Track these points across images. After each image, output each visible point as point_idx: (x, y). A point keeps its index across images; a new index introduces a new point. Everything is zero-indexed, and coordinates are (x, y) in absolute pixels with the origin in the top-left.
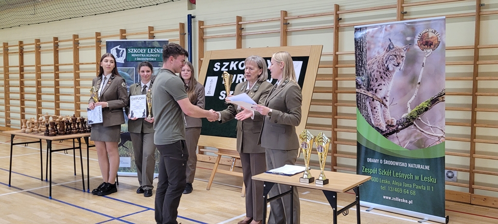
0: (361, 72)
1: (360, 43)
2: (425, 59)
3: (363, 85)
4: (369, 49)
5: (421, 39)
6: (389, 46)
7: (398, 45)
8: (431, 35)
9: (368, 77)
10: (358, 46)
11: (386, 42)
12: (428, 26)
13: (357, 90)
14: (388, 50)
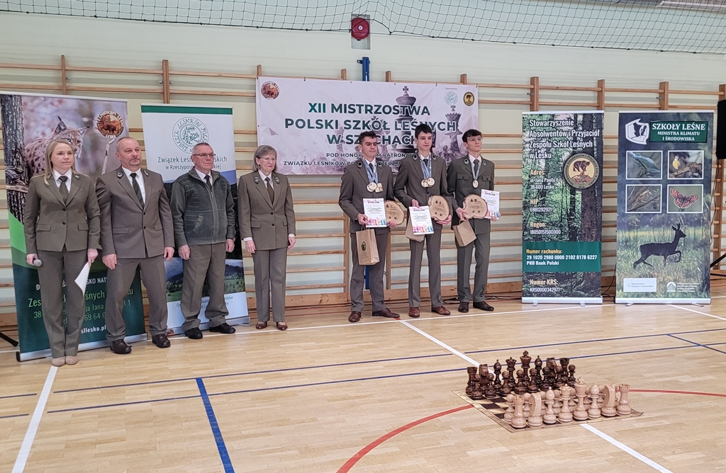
0: (15, 160)
1: (12, 118)
2: (108, 146)
3: (21, 179)
4: (28, 127)
5: (102, 121)
6: (59, 126)
7: (71, 125)
8: (113, 118)
9: (28, 167)
10: (8, 122)
11: (53, 120)
12: (109, 108)
13: (8, 187)
14: (58, 131)
